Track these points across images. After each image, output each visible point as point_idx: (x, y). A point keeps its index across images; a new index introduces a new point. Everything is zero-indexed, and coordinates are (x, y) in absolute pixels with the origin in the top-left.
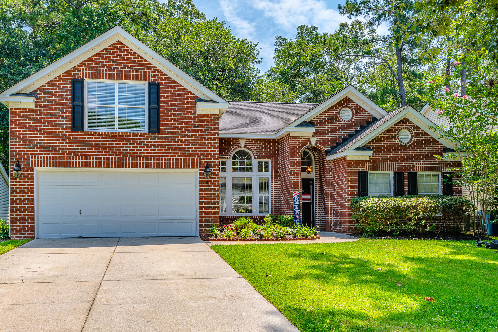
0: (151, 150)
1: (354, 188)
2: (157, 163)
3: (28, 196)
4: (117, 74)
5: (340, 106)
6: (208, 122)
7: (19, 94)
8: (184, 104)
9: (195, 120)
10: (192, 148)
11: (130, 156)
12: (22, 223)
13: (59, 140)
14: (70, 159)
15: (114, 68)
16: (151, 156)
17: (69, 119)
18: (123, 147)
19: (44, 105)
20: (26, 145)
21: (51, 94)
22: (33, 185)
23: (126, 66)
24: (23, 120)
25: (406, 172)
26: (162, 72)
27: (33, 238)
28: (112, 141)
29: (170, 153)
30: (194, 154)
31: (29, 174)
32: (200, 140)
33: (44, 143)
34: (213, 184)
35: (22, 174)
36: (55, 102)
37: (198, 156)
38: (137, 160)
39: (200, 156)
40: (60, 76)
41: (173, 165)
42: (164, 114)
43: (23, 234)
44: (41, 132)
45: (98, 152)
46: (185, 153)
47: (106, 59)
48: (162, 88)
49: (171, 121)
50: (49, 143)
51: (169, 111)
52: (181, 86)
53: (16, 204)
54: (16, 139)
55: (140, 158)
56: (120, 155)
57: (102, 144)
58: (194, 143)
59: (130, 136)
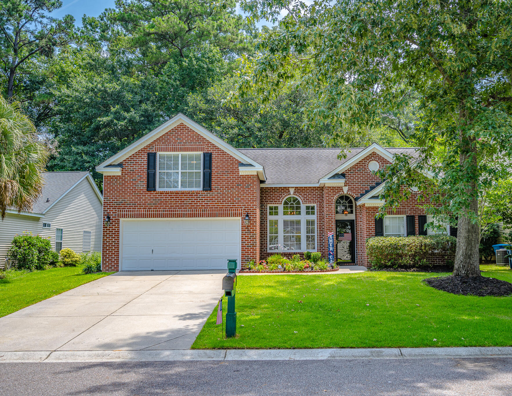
0: (205, 204)
1: (372, 230)
2: (209, 213)
3: (115, 240)
4: (180, 148)
5: (369, 160)
6: (248, 181)
7: (110, 166)
8: (230, 168)
9: (238, 179)
10: (236, 201)
11: (189, 208)
12: (110, 260)
13: (138, 198)
14: (145, 212)
15: (178, 143)
16: (204, 208)
17: (145, 182)
18: (184, 202)
19: (127, 172)
20: (115, 202)
21: (133, 165)
22: (119, 231)
23: (187, 141)
24: (112, 184)
25: (417, 216)
26: (214, 145)
27: (118, 271)
28: (176, 198)
29: (219, 206)
30: (237, 205)
31: (116, 223)
32: (242, 195)
33: (127, 200)
34: (252, 228)
35: (111, 223)
36: (136, 170)
37: (240, 208)
38: (194, 211)
39: (242, 208)
40: (139, 151)
41: (221, 214)
42: (215, 176)
43: (111, 268)
44: (125, 192)
45: (165, 206)
46: (230, 205)
47: (173, 137)
48: (214, 156)
49: (220, 181)
50: (130, 200)
51: (219, 174)
52: (228, 154)
53: (106, 246)
54: (107, 198)
55: (196, 210)
56: (182, 208)
57: (169, 200)
58: (238, 197)
59: (189, 193)
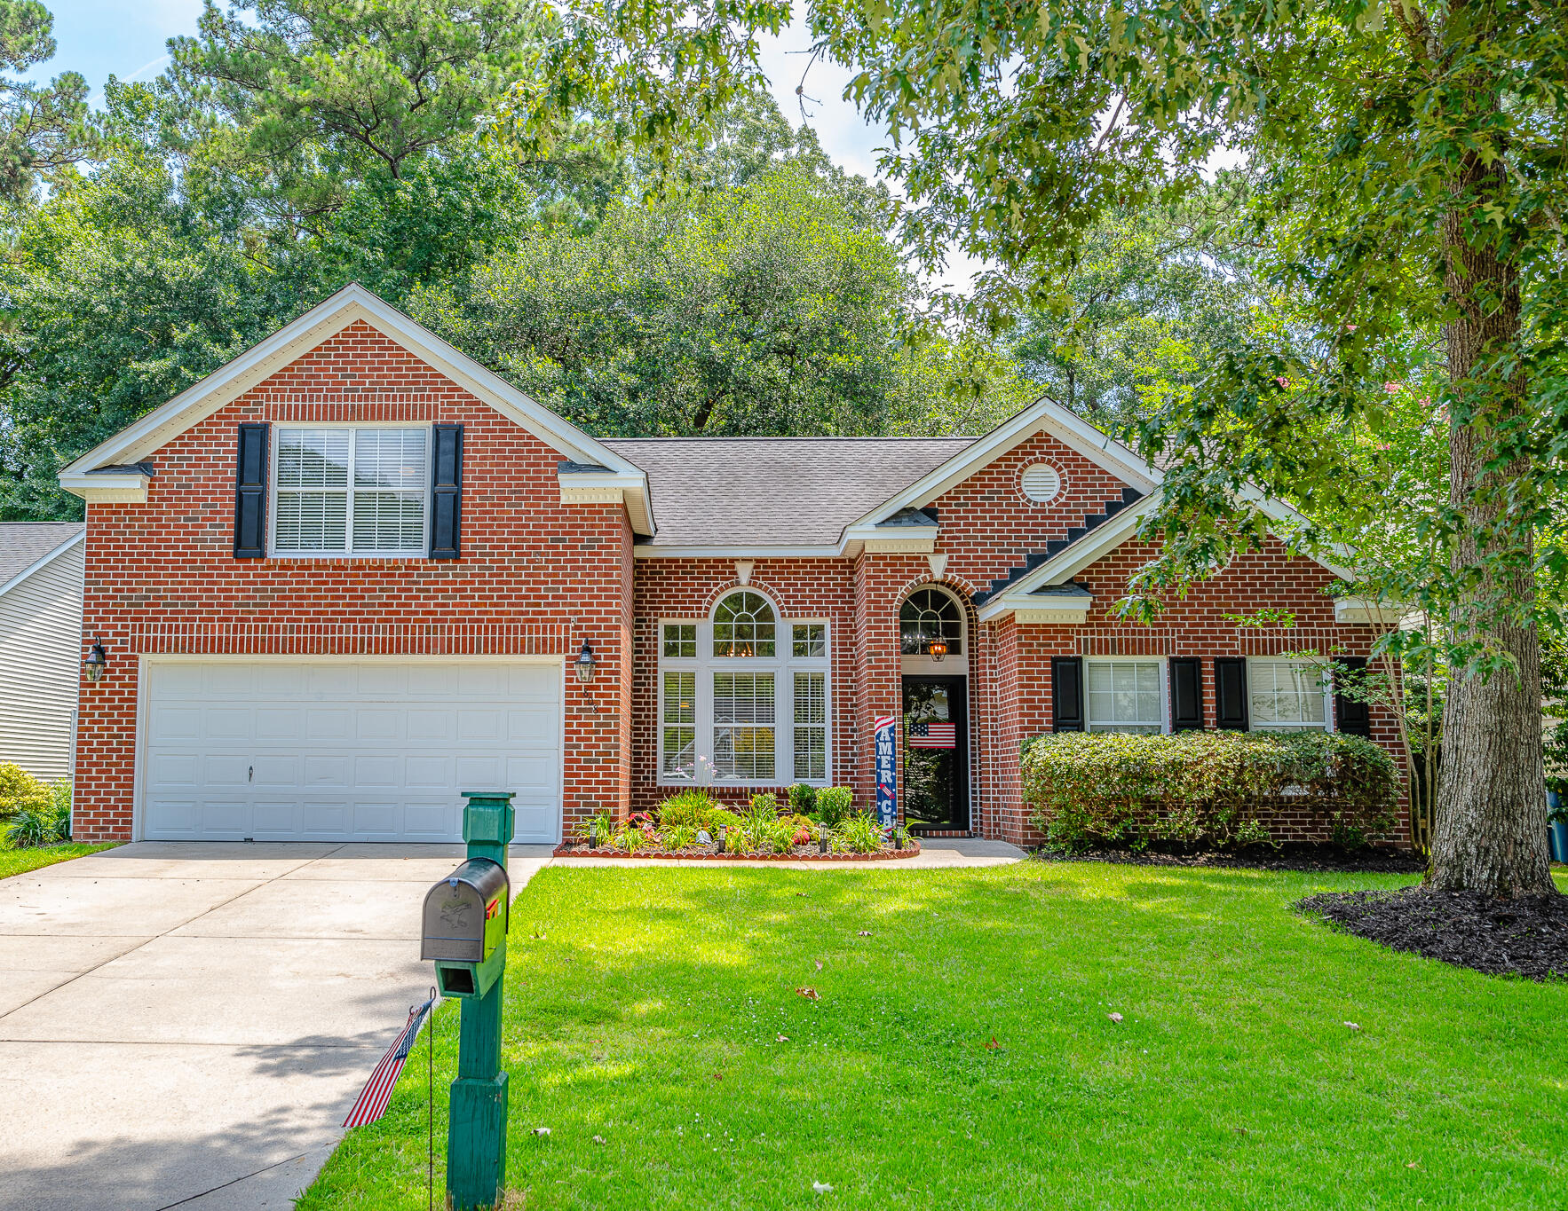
0: (436, 605)
1: (1040, 708)
2: (450, 640)
3: (119, 729)
4: (353, 406)
5: (1023, 460)
6: (593, 526)
7: (109, 468)
8: (528, 478)
9: (557, 519)
10: (547, 597)
11: (380, 620)
12: (102, 800)
13: (201, 583)
14: (228, 632)
15: (346, 390)
16: (434, 621)
17: (229, 527)
18: (363, 597)
19: (169, 492)
20: (122, 598)
21: (188, 466)
22: (134, 700)
23: (377, 383)
24: (116, 533)
25: (1208, 659)
26: (471, 396)
27: (126, 839)
28: (334, 583)
29: (486, 613)
30: (553, 613)
31: (125, 671)
32: (569, 575)
33: (165, 590)
34: (602, 695)
35: (106, 671)
36: (197, 486)
37: (563, 621)
38: (399, 633)
39: (569, 620)
40: (211, 417)
41: (494, 644)
42: (473, 506)
43: (103, 829)
44: (160, 561)
45: (297, 613)
46: (527, 613)
47: (328, 370)
48: (469, 437)
49: (492, 526)
50: (177, 590)
51: (487, 499)
52: (521, 430)
53: (89, 750)
54: (97, 583)
55: (406, 628)
56: (354, 620)
57: (309, 590)
58: (553, 582)
59: (381, 568)
